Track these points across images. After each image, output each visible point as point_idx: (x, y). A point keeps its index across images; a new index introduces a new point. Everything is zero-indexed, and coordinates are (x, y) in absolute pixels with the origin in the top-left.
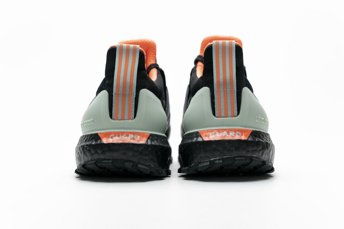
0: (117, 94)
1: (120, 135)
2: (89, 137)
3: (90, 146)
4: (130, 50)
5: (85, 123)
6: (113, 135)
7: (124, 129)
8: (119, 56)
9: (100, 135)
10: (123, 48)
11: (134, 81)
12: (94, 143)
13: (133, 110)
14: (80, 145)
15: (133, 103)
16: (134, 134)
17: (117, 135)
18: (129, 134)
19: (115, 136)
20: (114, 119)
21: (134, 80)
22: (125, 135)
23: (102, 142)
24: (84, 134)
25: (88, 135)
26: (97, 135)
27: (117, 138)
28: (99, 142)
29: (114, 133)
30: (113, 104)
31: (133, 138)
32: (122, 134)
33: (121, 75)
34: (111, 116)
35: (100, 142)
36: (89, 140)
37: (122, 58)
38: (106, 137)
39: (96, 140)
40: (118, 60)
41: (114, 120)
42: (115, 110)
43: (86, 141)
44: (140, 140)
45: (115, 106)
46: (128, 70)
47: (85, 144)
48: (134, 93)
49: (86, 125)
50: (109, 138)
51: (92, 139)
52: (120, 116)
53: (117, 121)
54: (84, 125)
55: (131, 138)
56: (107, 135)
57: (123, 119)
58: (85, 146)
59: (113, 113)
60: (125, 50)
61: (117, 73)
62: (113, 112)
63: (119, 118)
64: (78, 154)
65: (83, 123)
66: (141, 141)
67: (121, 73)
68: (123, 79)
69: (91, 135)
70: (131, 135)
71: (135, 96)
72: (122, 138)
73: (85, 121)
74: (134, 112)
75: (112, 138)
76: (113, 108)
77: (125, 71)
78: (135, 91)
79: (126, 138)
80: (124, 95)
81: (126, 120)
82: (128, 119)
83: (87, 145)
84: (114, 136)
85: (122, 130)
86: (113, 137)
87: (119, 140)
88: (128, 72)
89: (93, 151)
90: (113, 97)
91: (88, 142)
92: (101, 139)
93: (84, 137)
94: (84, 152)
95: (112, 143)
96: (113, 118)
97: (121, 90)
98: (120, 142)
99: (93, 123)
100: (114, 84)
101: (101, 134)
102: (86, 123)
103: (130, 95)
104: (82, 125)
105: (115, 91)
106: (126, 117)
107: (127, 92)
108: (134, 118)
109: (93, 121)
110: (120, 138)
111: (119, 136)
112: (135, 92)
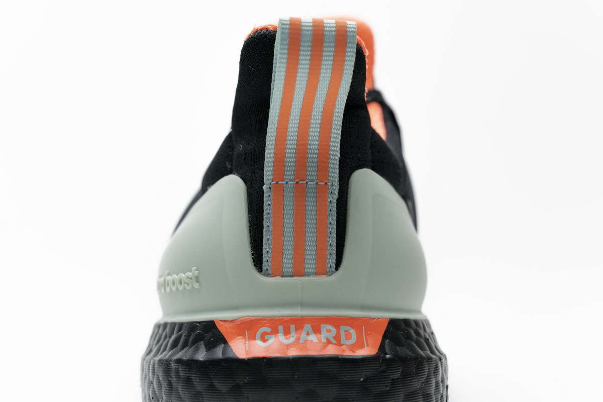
0: (278, 188)
1: (293, 327)
2: (184, 332)
3: (190, 364)
4: (326, 39)
5: (171, 283)
6: (268, 330)
7: (303, 305)
8: (288, 59)
9: (223, 329)
10: (301, 30)
11: (332, 144)
12: (201, 356)
13: (332, 240)
14: (157, 359)
15: (333, 219)
16: (337, 322)
17: (281, 328)
18: (322, 325)
19: (275, 332)
20: (270, 272)
21: (332, 139)
22: (308, 327)
23: (230, 355)
24: (170, 320)
25: (181, 325)
26: (210, 326)
27: (281, 337)
28: (218, 353)
29: (271, 320)
30: (266, 223)
31: (334, 338)
32: (299, 323)
33: (290, 125)
34: (258, 262)
35: (223, 353)
36: (185, 345)
37: (297, 64)
38: (242, 334)
39: (210, 346)
40: (284, 74)
41: (268, 275)
42: (270, 242)
43: (175, 344)
44: (359, 345)
45: (270, 228)
46: (314, 106)
47: (172, 355)
48: (332, 185)
49: (174, 289)
50: (253, 338)
51: (196, 341)
52: (288, 263)
53: (278, 280)
54: (168, 289)
55: (328, 339)
56: (248, 328)
57: (299, 272)
58: (173, 366)
59: (264, 251)
60: (310, 38)
61: (277, 118)
62: (266, 248)
63: (284, 270)
64: (149, 388)
65: (165, 280)
66: (362, 347)
67: (291, 118)
68: (296, 138)
69: (193, 326)
70: (330, 327)
71: (336, 196)
72: (298, 339)
73: (169, 274)
74: (334, 248)
75: (264, 340)
76: (266, 236)
77: (303, 111)
78: (337, 175)
79: (313, 338)
80: (300, 190)
81: (309, 275)
82: (317, 274)
83: (179, 361)
84: (271, 333)
85: (298, 312)
86: (266, 337)
87: (288, 346)
88: (313, 113)
89: (199, 385)
90: (265, 199)
91: (182, 348)
92: (225, 342)
93: (168, 329)
94: (170, 384)
95: (264, 358)
96: (264, 268)
97: (289, 173)
98: (293, 353)
99: (196, 285)
100: (266, 155)
101: (227, 325)
102: (174, 283)
103: (321, 190)
104: (162, 286)
105: (271, 177)
106: (310, 264)
107: (312, 181)
108: (337, 269)
109: (197, 279)
110: (292, 340)
111: (287, 332)
112: (337, 180)
